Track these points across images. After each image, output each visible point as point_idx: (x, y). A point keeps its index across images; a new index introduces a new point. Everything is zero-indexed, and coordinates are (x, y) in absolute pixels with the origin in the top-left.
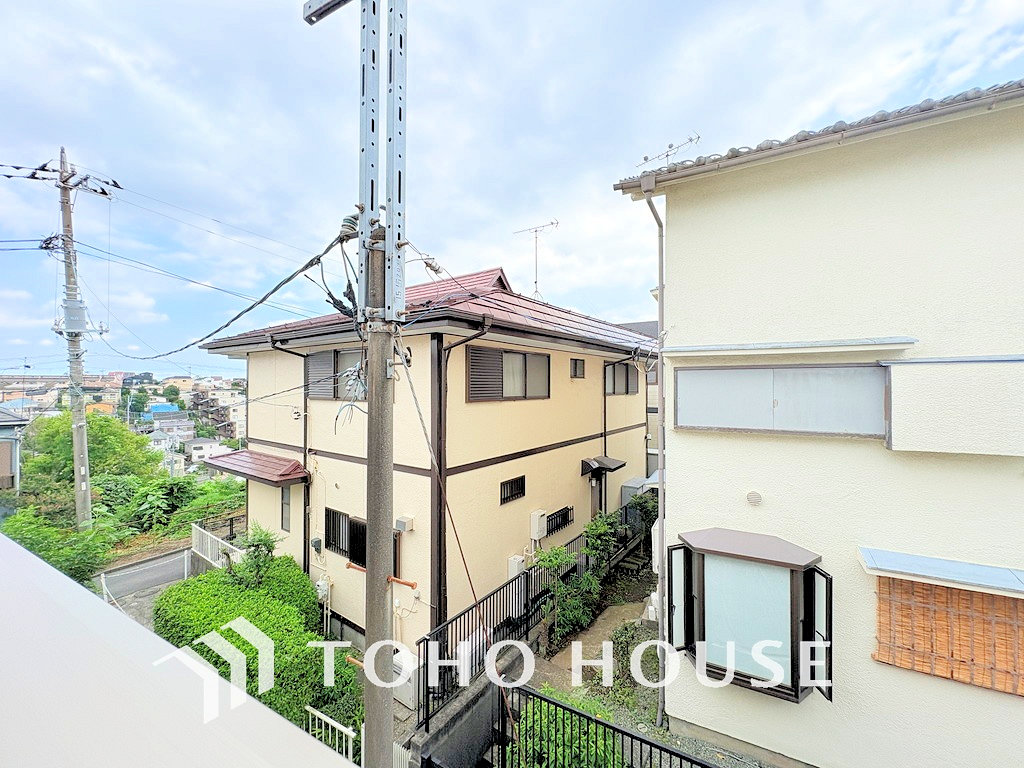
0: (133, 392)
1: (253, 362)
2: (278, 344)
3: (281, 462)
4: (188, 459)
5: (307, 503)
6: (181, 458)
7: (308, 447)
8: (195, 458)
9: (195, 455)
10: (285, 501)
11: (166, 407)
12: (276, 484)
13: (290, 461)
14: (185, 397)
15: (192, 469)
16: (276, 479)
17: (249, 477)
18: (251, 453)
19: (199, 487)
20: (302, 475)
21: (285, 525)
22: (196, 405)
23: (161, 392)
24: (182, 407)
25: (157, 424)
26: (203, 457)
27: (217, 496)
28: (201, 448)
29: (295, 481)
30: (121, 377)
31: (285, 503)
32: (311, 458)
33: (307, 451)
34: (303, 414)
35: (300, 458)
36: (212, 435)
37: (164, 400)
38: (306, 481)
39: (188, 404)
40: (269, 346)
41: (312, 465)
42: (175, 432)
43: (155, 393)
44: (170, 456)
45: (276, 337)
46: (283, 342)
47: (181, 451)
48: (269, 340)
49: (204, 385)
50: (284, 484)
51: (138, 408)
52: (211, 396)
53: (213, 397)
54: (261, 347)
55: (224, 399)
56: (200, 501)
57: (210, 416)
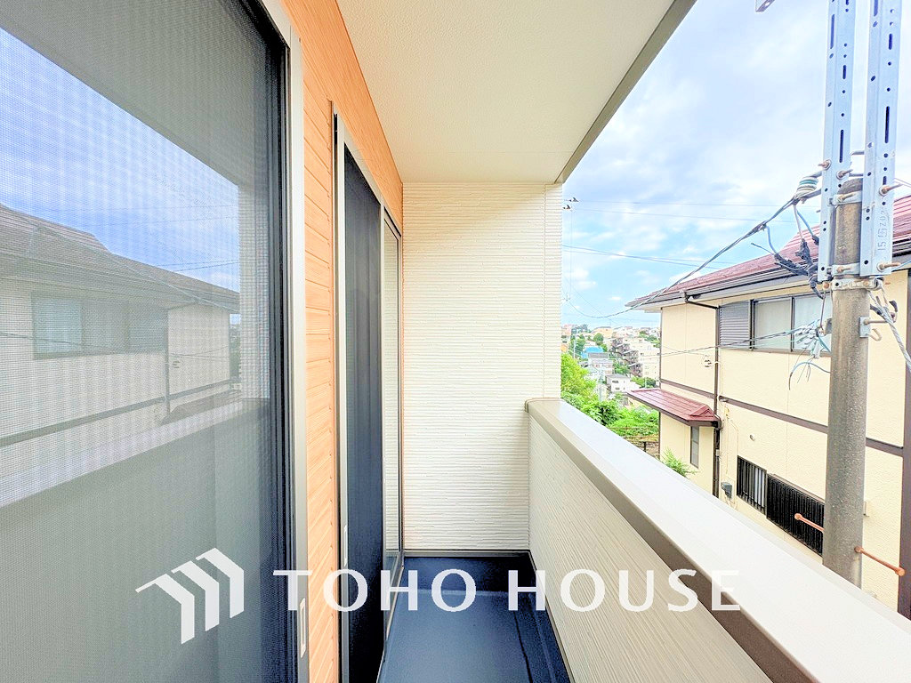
0: (577, 338)
1: (666, 314)
2: (691, 299)
3: (691, 404)
4: (609, 389)
5: (717, 446)
6: (605, 387)
7: (719, 394)
8: (613, 389)
9: (614, 386)
10: (694, 439)
11: (595, 349)
12: (687, 422)
13: (700, 404)
14: (608, 343)
15: (612, 396)
16: (688, 418)
17: (661, 411)
18: (664, 392)
19: (619, 412)
20: (712, 419)
21: (693, 459)
22: (614, 348)
23: (592, 338)
24: (605, 350)
25: (590, 362)
26: (618, 389)
27: (632, 421)
28: (617, 382)
29: (705, 423)
30: (570, 327)
31: (694, 441)
32: (722, 406)
33: (716, 397)
34: (714, 363)
35: (710, 403)
36: (625, 372)
37: (594, 343)
38: (716, 425)
39: (609, 348)
40: (683, 301)
41: (723, 411)
42: (601, 368)
43: (589, 339)
44: (599, 385)
45: (689, 293)
46: (694, 296)
47: (605, 383)
48: (683, 295)
49: (620, 333)
50: (694, 424)
51: (579, 349)
52: (624, 342)
53: (626, 343)
54: (675, 302)
55: (634, 345)
56: (620, 422)
57: (624, 358)
